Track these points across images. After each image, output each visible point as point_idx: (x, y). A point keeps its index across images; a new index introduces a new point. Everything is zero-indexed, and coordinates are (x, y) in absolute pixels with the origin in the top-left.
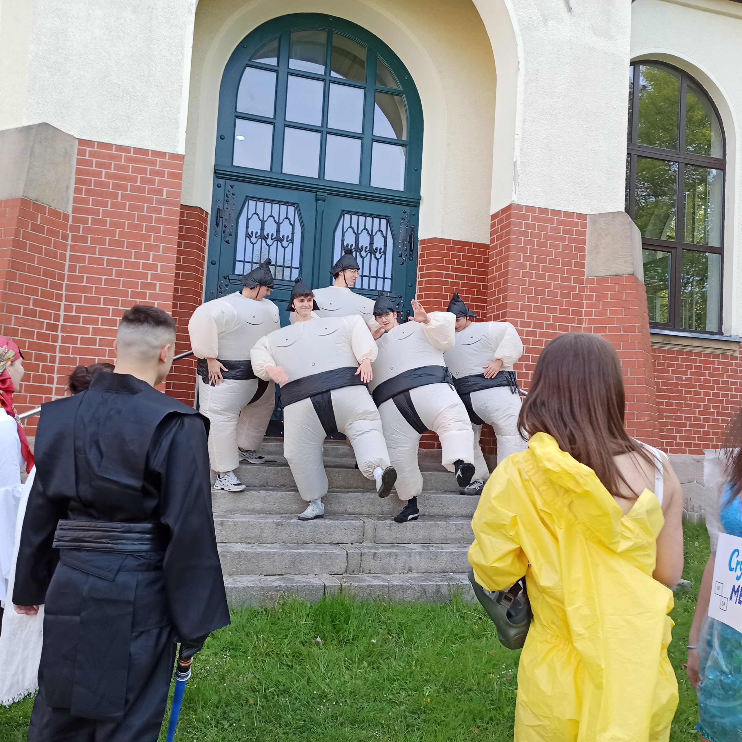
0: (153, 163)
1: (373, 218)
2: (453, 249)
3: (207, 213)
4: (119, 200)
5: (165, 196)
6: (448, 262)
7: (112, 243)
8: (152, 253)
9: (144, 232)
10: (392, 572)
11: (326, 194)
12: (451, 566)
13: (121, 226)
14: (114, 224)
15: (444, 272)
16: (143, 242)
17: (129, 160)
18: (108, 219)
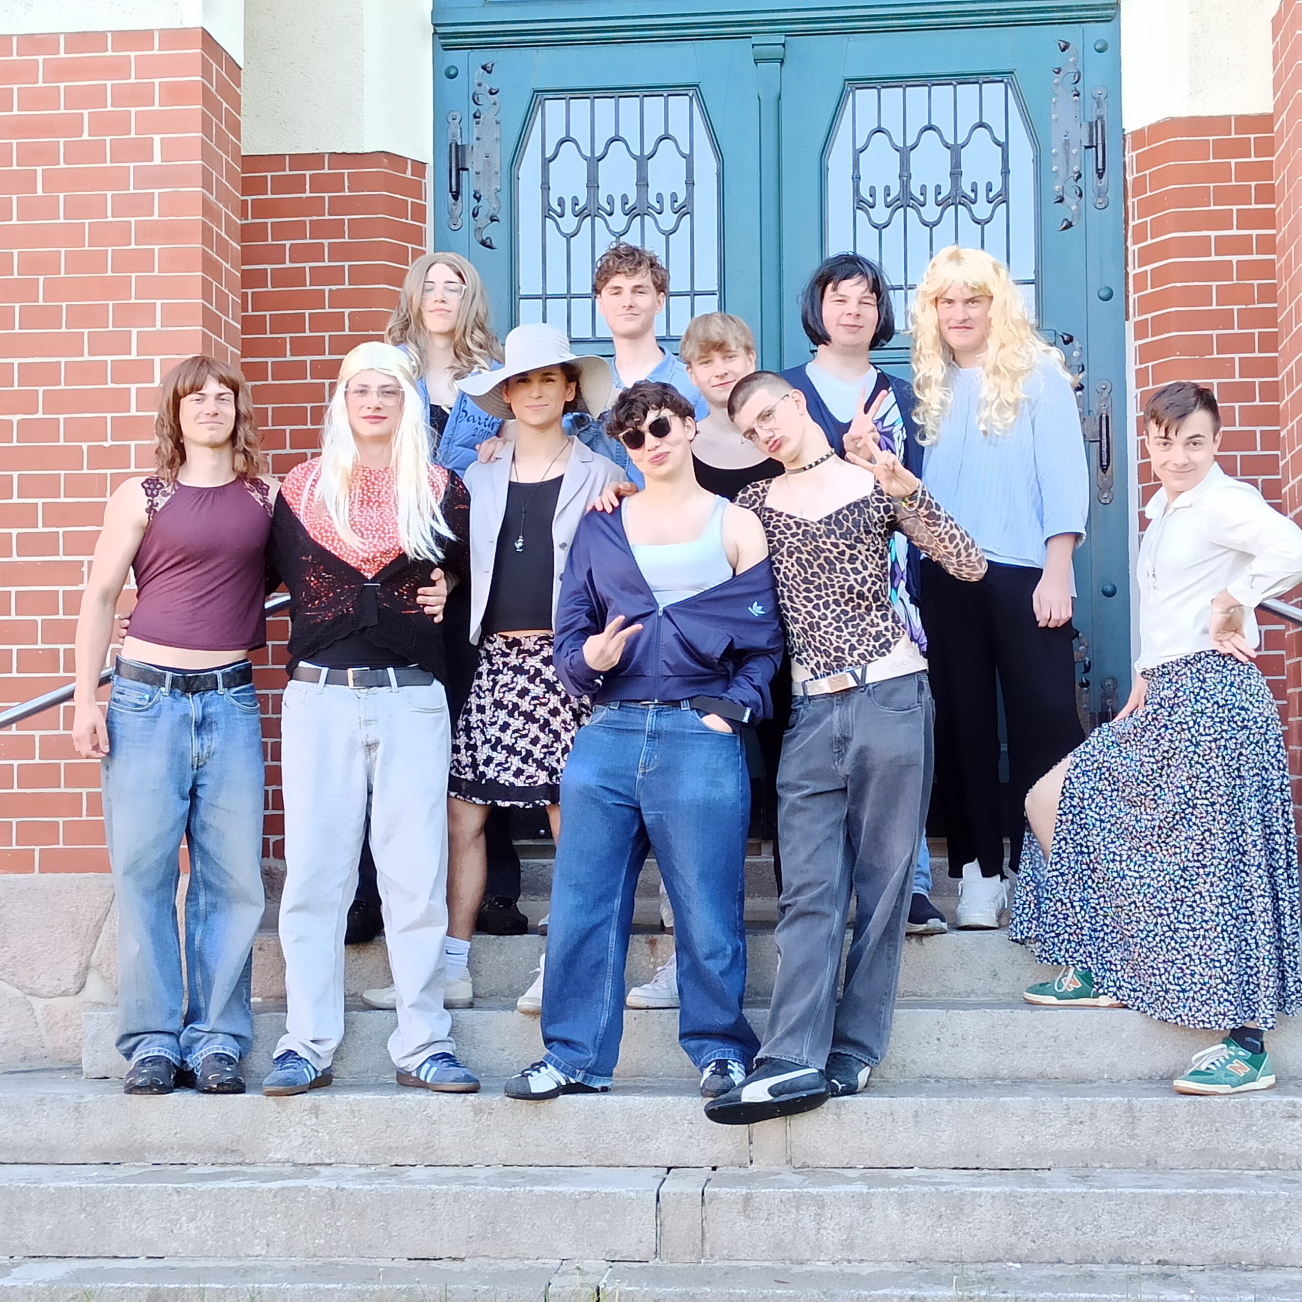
0: (118, 68)
1: (955, 87)
2: (1241, 148)
3: (419, 167)
4: (40, 192)
5: (157, 160)
6: (1224, 196)
7: (30, 317)
8: (134, 331)
9: (109, 273)
10: (808, 1255)
11: (781, 39)
12: (1013, 1240)
13: (48, 265)
14: (31, 264)
15: (1213, 234)
16: (111, 303)
17: (57, 71)
18: (15, 252)
